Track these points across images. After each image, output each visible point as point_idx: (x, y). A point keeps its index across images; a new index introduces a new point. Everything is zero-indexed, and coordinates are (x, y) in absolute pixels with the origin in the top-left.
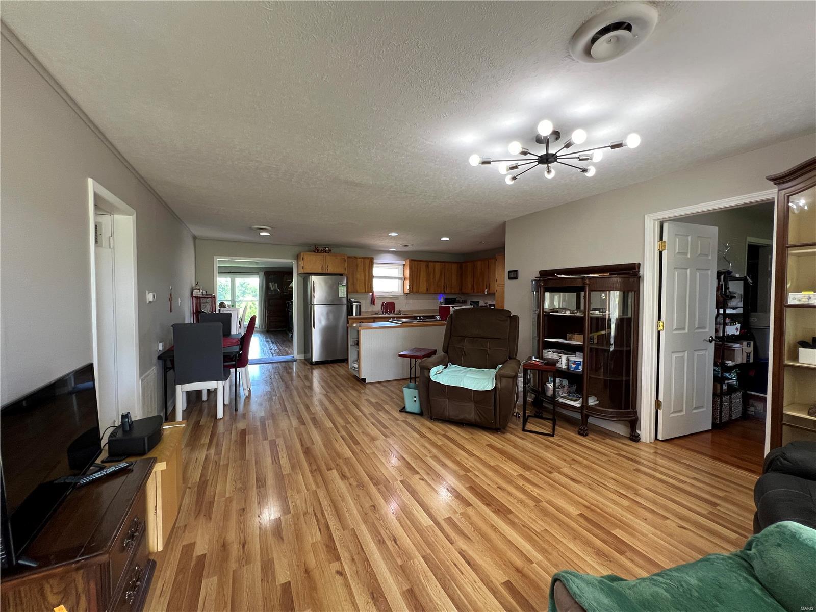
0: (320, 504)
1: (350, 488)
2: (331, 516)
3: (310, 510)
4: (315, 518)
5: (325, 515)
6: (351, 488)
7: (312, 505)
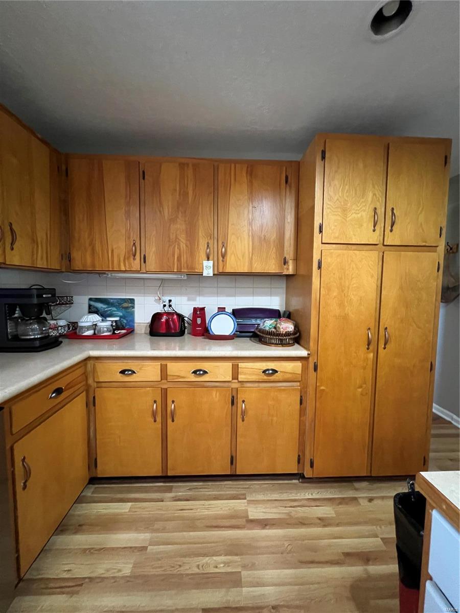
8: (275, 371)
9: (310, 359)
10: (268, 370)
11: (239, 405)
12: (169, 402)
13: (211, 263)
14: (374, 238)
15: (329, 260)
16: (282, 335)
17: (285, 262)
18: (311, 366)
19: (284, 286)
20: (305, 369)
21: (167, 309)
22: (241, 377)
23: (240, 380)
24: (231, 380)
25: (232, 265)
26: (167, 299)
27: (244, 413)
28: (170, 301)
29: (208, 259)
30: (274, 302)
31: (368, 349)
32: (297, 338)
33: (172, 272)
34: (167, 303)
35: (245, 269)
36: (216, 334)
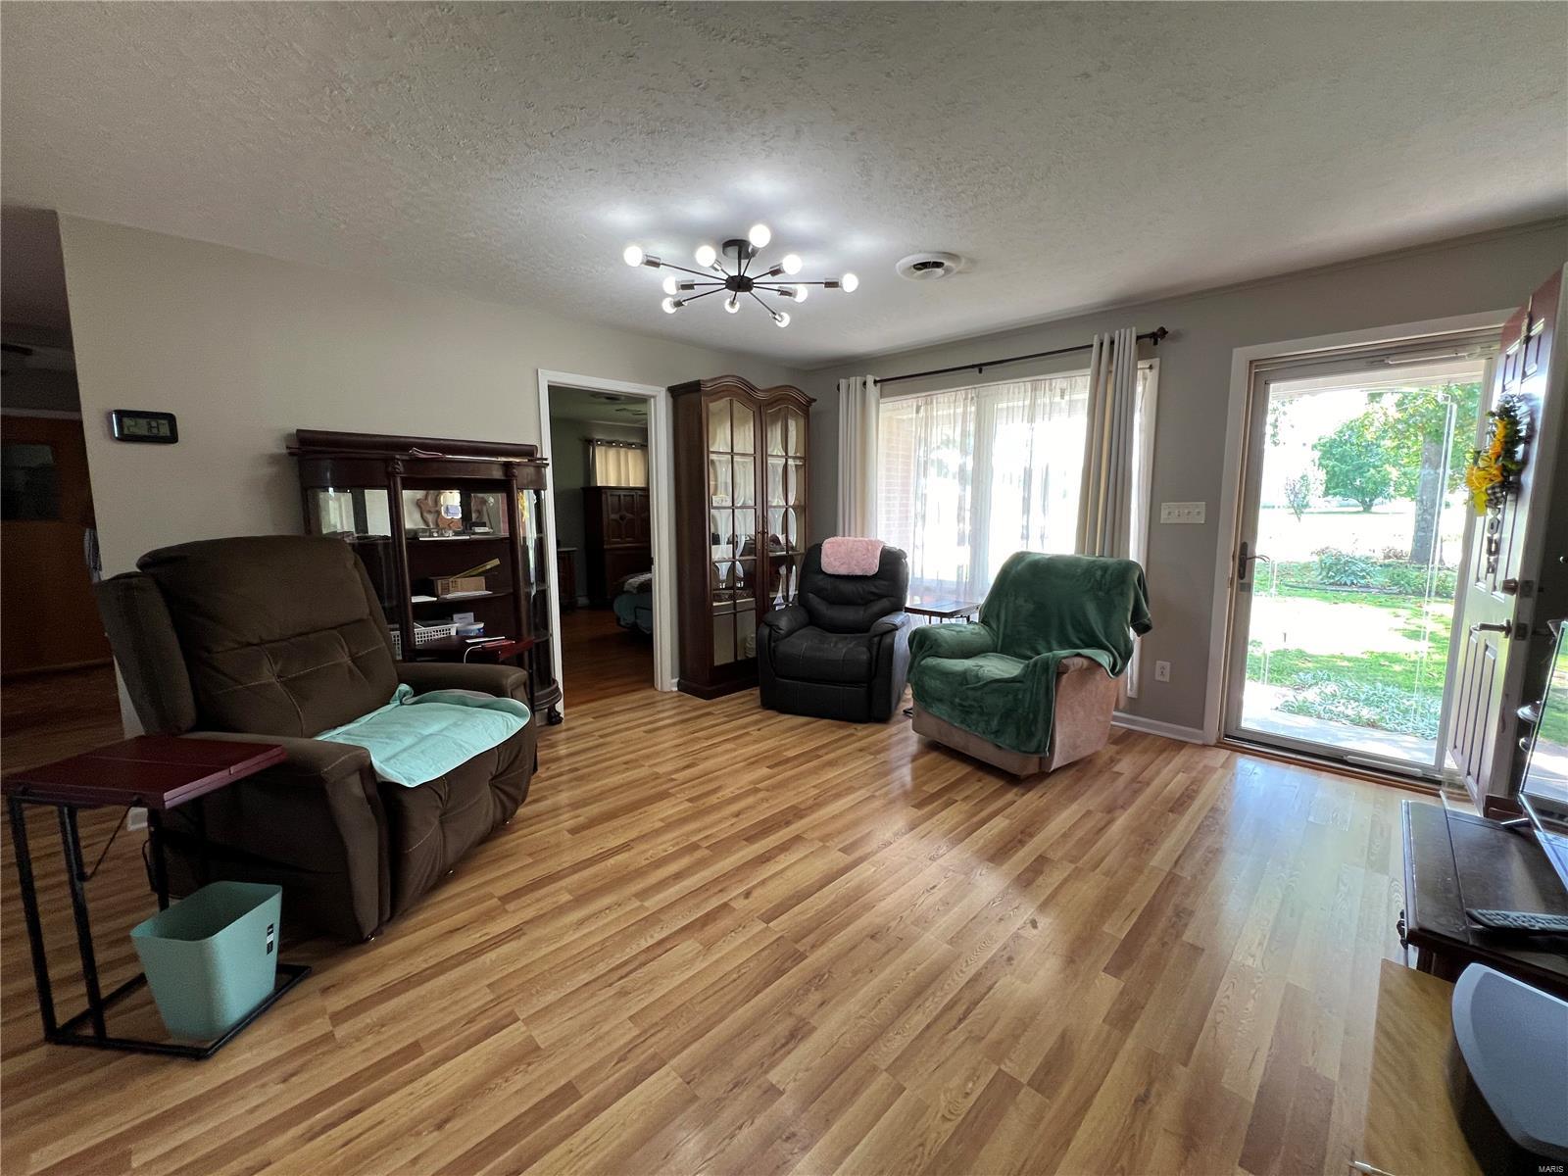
0: (928, 1027)
1: (834, 1001)
2: (946, 987)
3: (959, 1035)
4: (974, 1012)
5: (951, 1000)
6: (833, 997)
7: (942, 1041)
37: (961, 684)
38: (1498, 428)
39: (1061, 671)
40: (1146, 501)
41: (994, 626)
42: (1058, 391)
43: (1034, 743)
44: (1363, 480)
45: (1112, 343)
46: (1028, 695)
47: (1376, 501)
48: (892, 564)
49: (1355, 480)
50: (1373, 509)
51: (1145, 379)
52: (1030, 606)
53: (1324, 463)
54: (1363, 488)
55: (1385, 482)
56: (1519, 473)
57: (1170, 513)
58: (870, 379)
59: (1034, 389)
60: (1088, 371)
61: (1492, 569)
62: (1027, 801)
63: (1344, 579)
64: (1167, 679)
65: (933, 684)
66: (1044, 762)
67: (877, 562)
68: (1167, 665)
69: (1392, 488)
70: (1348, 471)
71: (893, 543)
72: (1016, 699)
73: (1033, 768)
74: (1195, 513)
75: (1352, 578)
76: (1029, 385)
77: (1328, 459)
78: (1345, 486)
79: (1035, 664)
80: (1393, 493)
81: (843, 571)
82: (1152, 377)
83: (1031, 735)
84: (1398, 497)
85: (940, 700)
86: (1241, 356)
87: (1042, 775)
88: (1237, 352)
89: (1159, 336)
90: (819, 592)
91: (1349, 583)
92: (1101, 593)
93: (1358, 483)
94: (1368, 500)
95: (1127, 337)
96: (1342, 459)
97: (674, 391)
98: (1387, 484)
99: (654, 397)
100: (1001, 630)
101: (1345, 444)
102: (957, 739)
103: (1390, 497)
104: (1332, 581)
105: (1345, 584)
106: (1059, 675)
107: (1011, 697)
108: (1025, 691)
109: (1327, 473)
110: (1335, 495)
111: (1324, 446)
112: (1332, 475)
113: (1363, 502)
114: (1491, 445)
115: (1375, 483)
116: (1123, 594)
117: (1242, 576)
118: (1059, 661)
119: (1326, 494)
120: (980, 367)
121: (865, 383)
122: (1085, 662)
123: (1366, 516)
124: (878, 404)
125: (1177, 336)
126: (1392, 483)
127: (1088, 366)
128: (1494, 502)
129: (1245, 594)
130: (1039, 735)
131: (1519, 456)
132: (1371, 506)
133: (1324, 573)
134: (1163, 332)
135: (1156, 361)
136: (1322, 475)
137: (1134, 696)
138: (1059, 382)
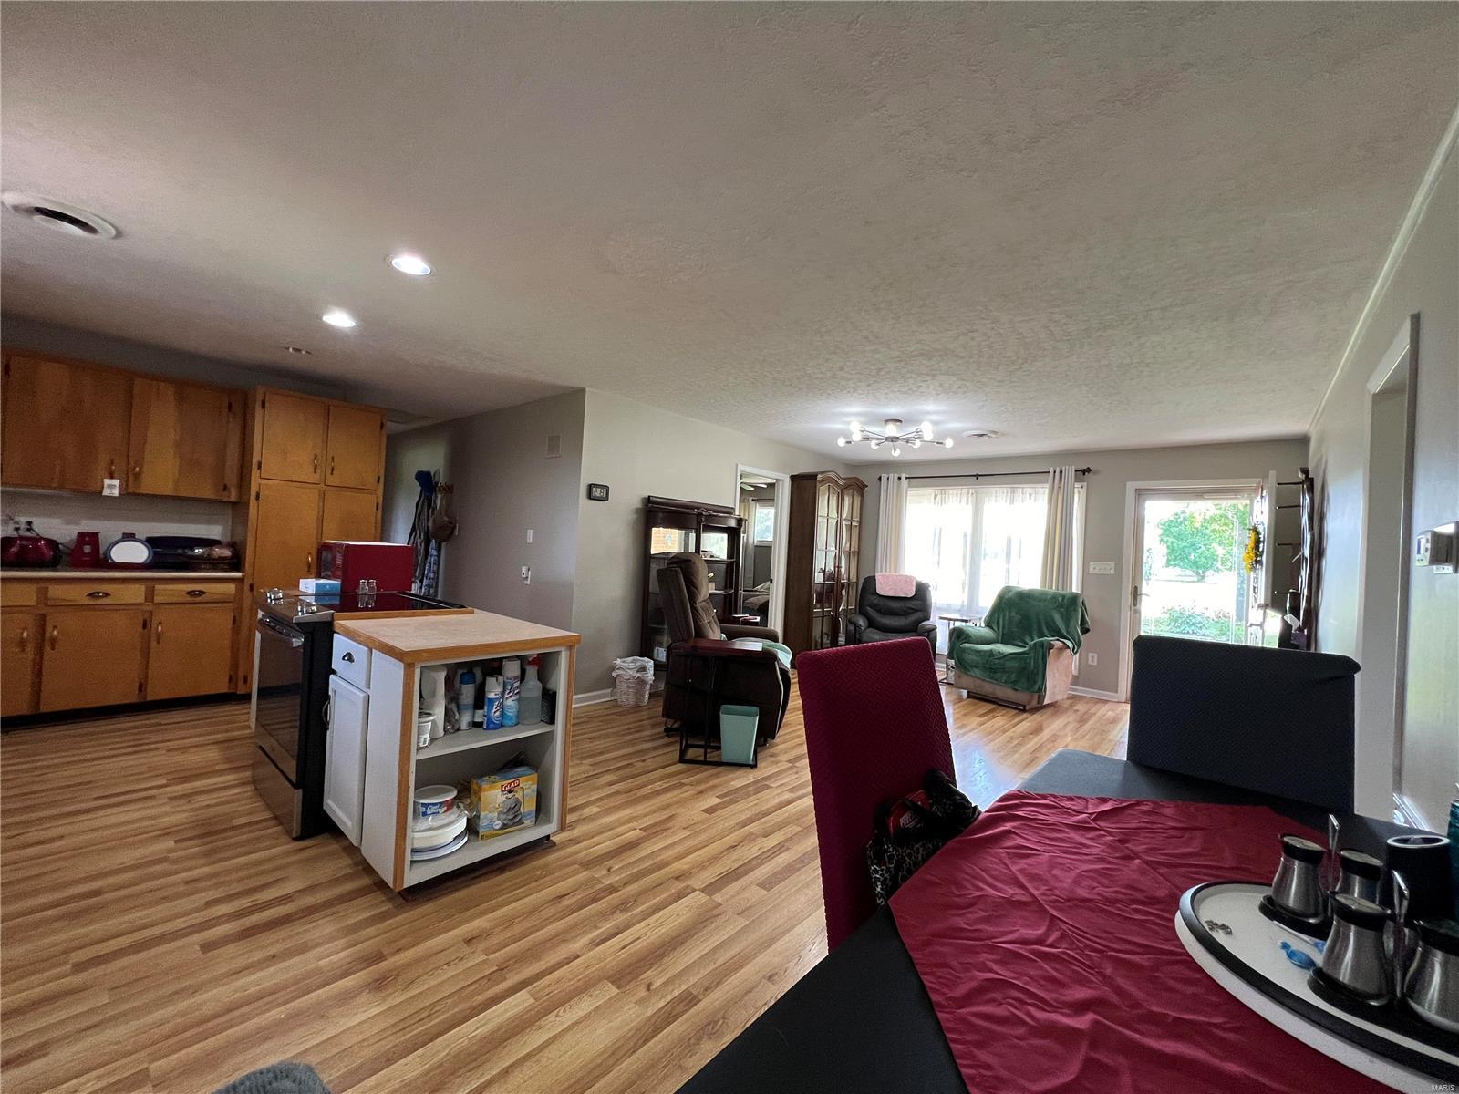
8: (203, 593)
9: (246, 580)
10: (194, 591)
11: (154, 626)
12: (49, 628)
13: (116, 482)
14: (315, 478)
15: (267, 493)
16: (214, 559)
17: (225, 488)
18: (247, 588)
19: (230, 513)
20: (240, 590)
21: (24, 533)
22: (157, 599)
23: (156, 601)
24: (143, 601)
25: (149, 485)
26: (23, 520)
27: (159, 636)
28: (30, 523)
29: (112, 477)
30: (214, 531)
31: (309, 571)
32: (235, 563)
33: (50, 488)
34: (23, 526)
35: (169, 491)
36: (118, 561)
37: (990, 657)
38: (1252, 535)
39: (1051, 647)
40: (1081, 559)
41: (996, 629)
42: (1028, 496)
43: (1036, 687)
44: (1196, 555)
45: (1061, 472)
46: (1032, 661)
47: (1207, 573)
48: (922, 590)
49: (1190, 554)
50: (1206, 579)
51: (1079, 493)
52: (1019, 617)
53: (1165, 539)
54: (1197, 562)
55: (1213, 558)
56: (1261, 556)
57: (1095, 568)
58: (904, 476)
59: (1013, 492)
60: (1047, 485)
61: (1256, 600)
62: (1037, 717)
63: (1188, 629)
64: (1095, 663)
65: (969, 658)
66: (1041, 698)
67: (914, 589)
68: (1096, 655)
69: (1219, 563)
70: (1184, 547)
71: (922, 579)
72: (1026, 663)
73: (1034, 703)
74: (1109, 568)
75: (1193, 628)
76: (1009, 490)
77: (1168, 536)
78: (1182, 559)
79: (1035, 644)
80: (1220, 567)
81: (891, 594)
82: (1083, 492)
83: (1035, 682)
84: (1225, 571)
85: (976, 667)
86: (1131, 486)
87: (1040, 707)
88: (1129, 484)
89: (1086, 471)
90: (874, 607)
91: (1191, 632)
92: (1062, 610)
93: (1192, 557)
94: (1201, 571)
95: (1070, 471)
96: (1179, 537)
97: (793, 478)
98: (1216, 560)
99: (782, 480)
100: (1001, 630)
101: (1180, 525)
102: (989, 688)
103: (1218, 570)
104: (1178, 630)
105: (1188, 632)
106: (1050, 649)
107: (1023, 662)
108: (1030, 658)
109: (1168, 547)
110: (1175, 566)
111: (1164, 525)
112: (1172, 550)
113: (1198, 574)
114: (1250, 543)
115: (1206, 558)
116: (1075, 610)
117: (1135, 605)
118: (1049, 642)
119: (1168, 565)
120: (977, 476)
121: (900, 478)
122: (1062, 644)
123: (1200, 584)
124: (907, 491)
125: (1096, 472)
126: (1219, 559)
127: (1047, 482)
128: (1253, 568)
129: (1137, 615)
130: (1040, 682)
131: (1261, 549)
132: (1203, 577)
133: (1172, 624)
134: (1088, 470)
135: (1085, 484)
136: (1164, 550)
137: (1077, 674)
138: (1028, 489)
